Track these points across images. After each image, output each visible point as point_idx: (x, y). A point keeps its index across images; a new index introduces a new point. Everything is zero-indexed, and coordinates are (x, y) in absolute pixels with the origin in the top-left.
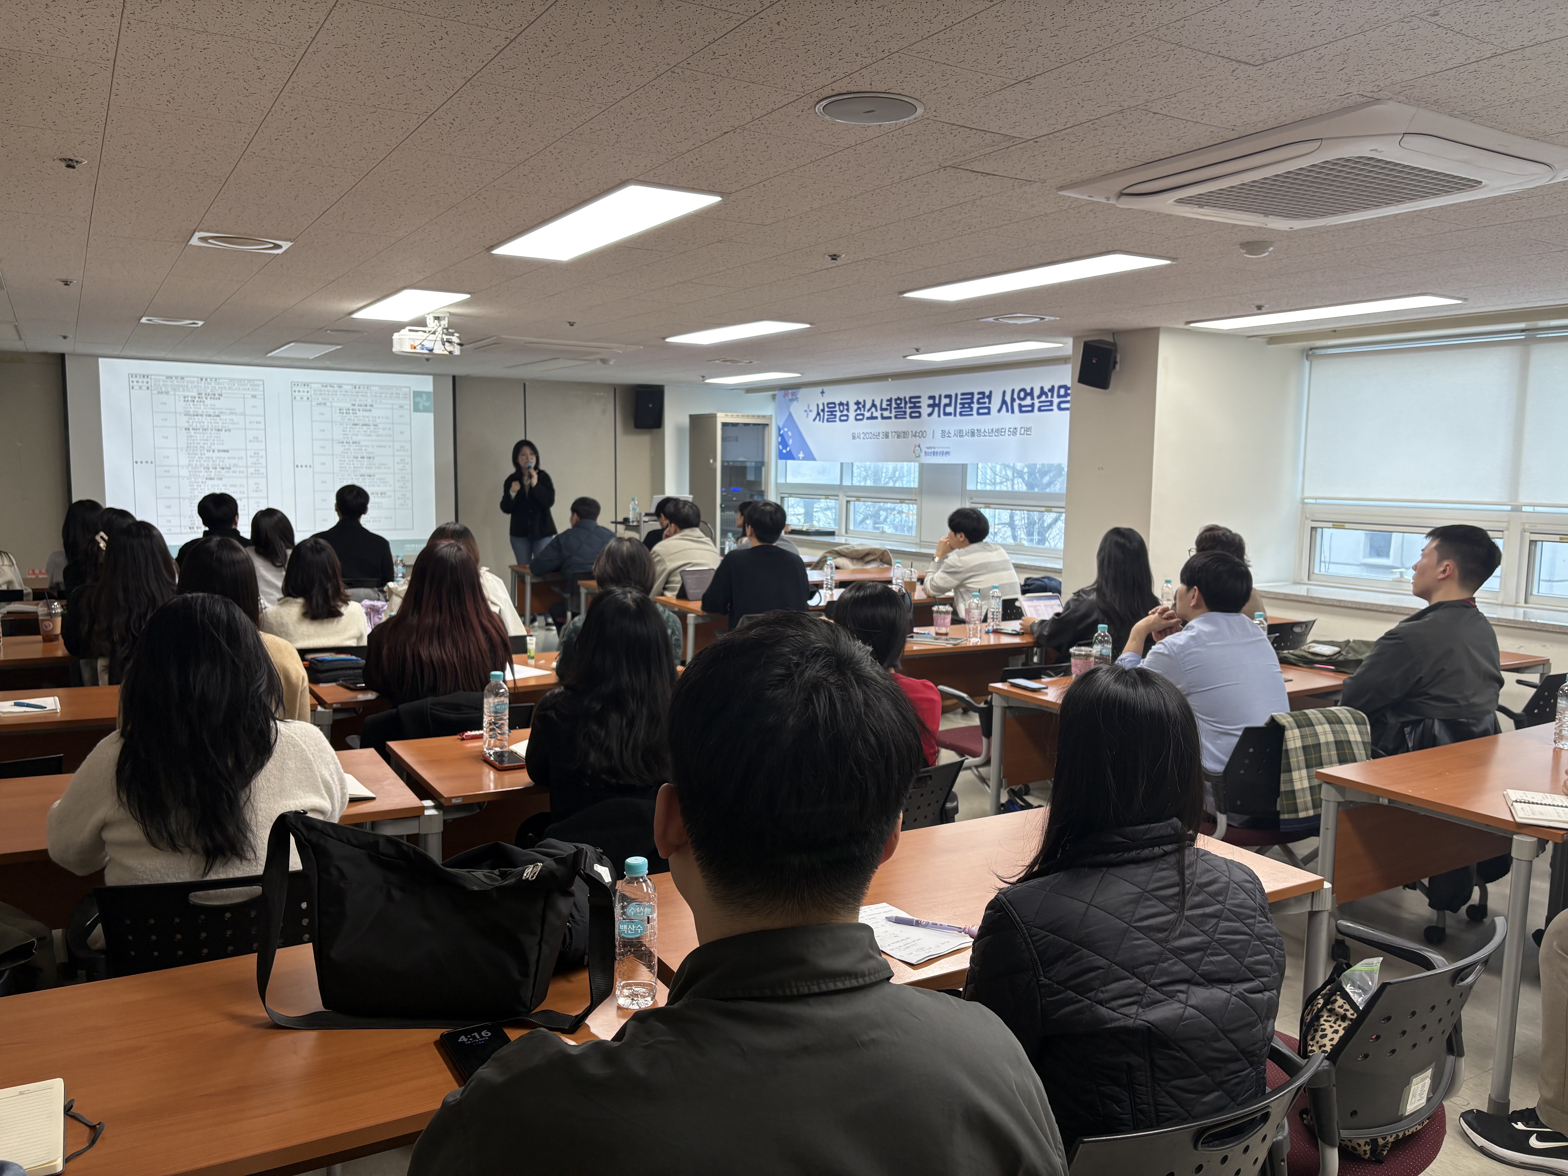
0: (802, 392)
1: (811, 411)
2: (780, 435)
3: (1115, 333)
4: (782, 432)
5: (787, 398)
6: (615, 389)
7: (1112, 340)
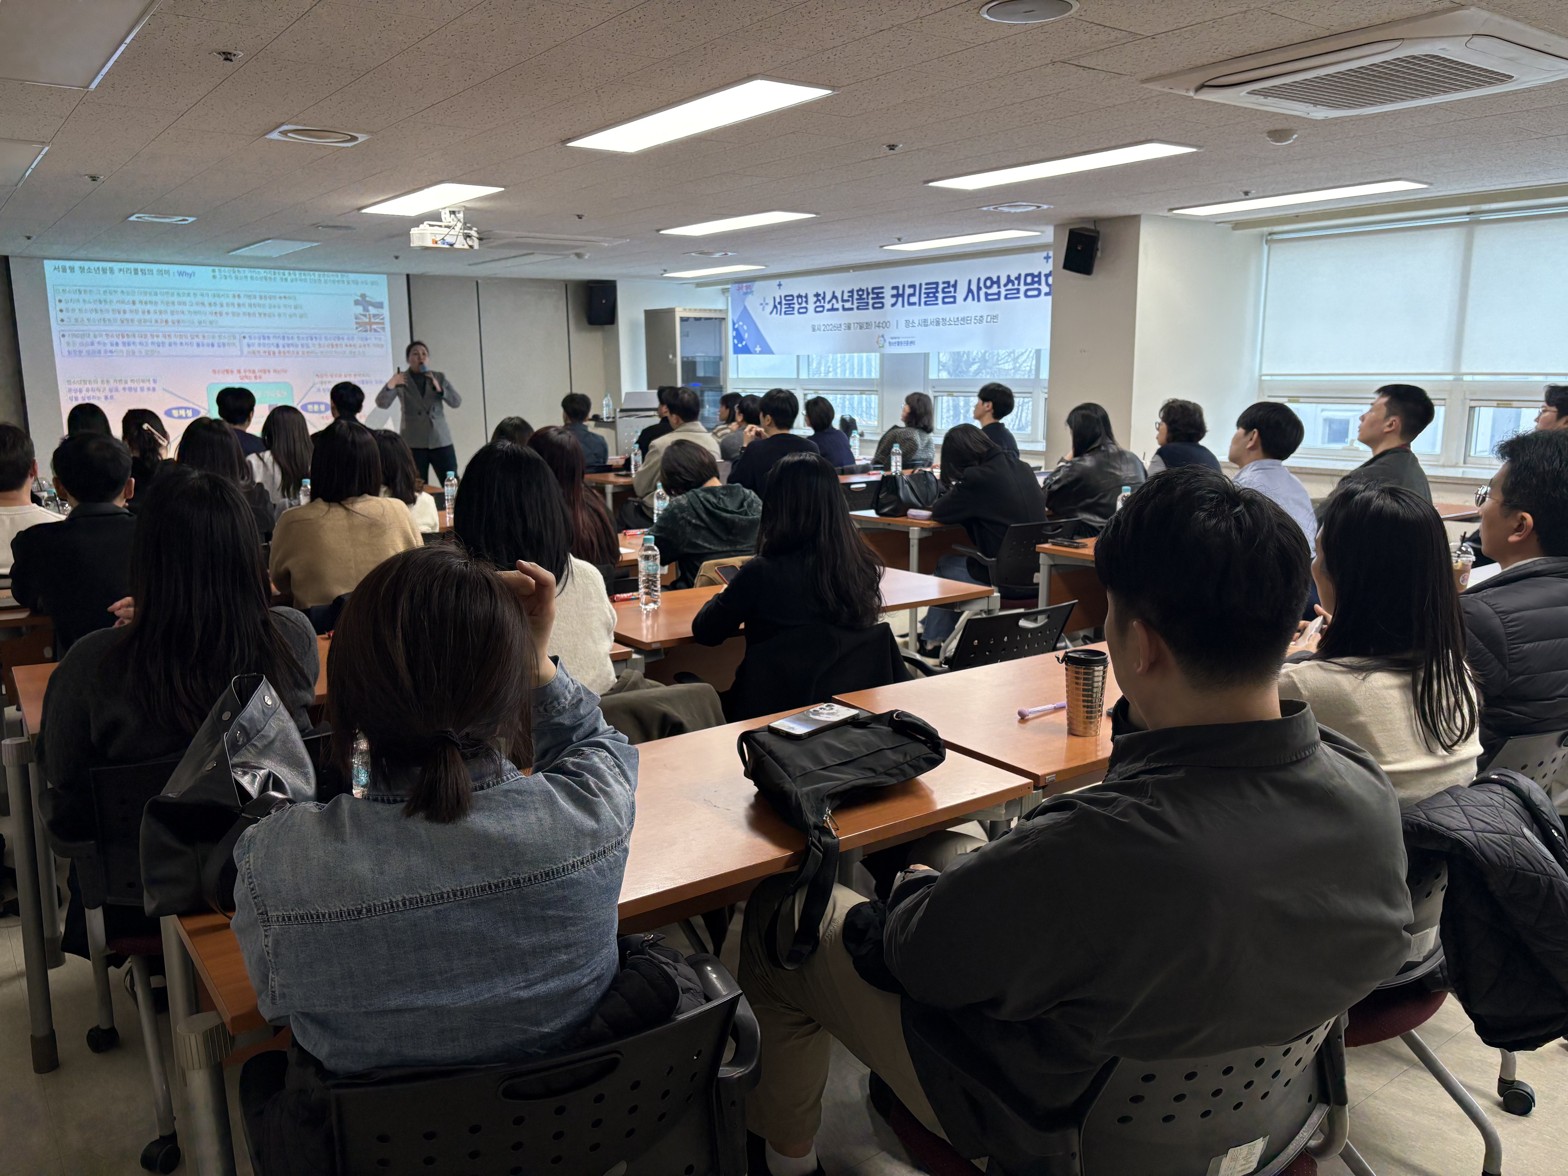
0: (757, 285)
1: (767, 304)
2: (734, 329)
3: (1096, 221)
4: (736, 326)
5: (741, 292)
6: (566, 285)
7: (1092, 227)
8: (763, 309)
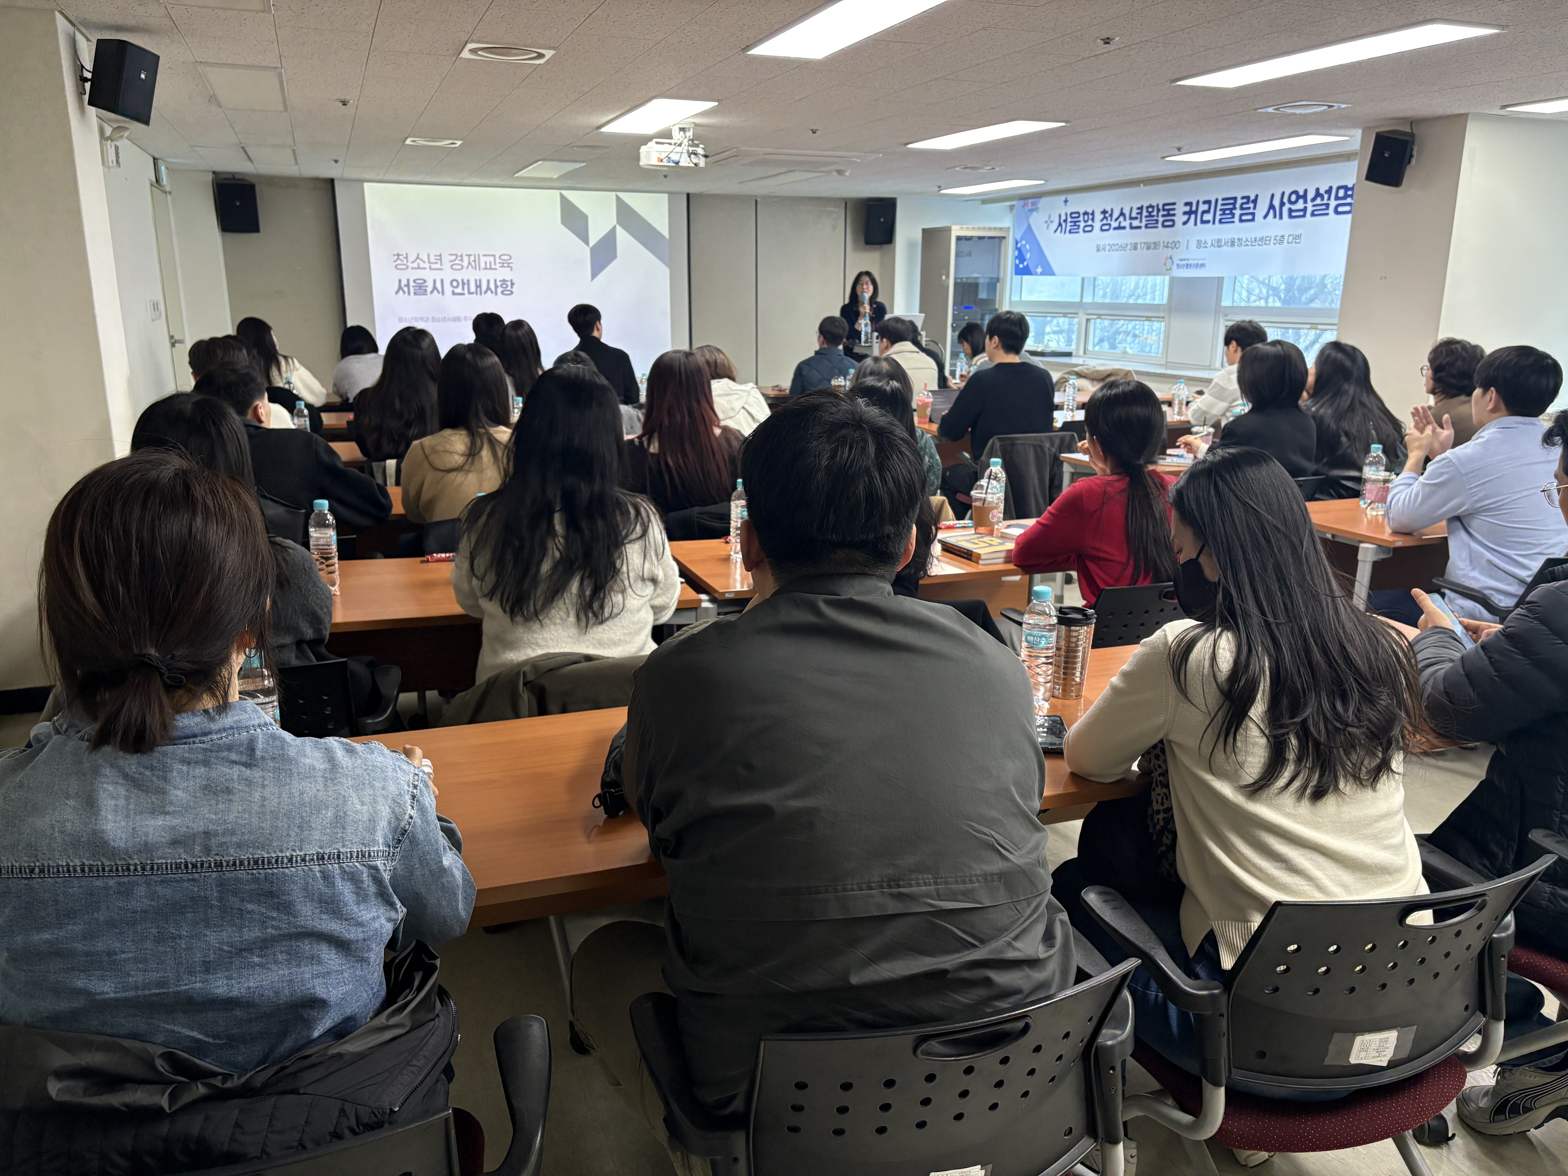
0: (1043, 202)
1: (1052, 222)
2: (1017, 248)
3: (1413, 122)
4: (1019, 245)
5: (1027, 208)
6: (846, 204)
7: (1408, 130)
8: (1048, 227)
